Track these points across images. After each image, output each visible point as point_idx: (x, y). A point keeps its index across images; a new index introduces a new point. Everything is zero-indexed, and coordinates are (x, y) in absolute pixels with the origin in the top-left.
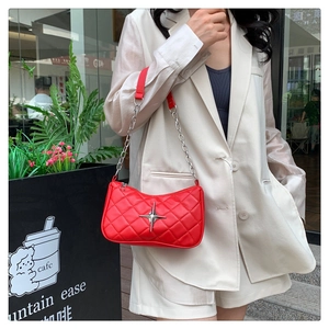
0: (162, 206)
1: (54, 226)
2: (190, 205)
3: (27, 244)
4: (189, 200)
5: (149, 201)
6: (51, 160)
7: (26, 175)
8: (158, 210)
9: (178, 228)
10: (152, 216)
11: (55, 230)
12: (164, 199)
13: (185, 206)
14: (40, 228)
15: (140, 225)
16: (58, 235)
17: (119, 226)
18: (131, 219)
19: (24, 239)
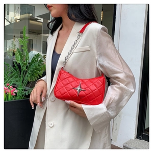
0: (84, 84)
2: (98, 85)
4: (98, 83)
5: (78, 82)
8: (82, 86)
10: (79, 89)
12: (86, 81)
13: (95, 85)
17: (62, 92)
18: (68, 89)
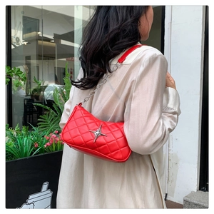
1: (48, 188)
3: (29, 202)
5: (98, 123)
6: (48, 143)
7: (32, 153)
9: (113, 145)
11: (49, 191)
12: (109, 124)
14: (39, 190)
15: (88, 137)
16: (51, 195)
19: (27, 198)
